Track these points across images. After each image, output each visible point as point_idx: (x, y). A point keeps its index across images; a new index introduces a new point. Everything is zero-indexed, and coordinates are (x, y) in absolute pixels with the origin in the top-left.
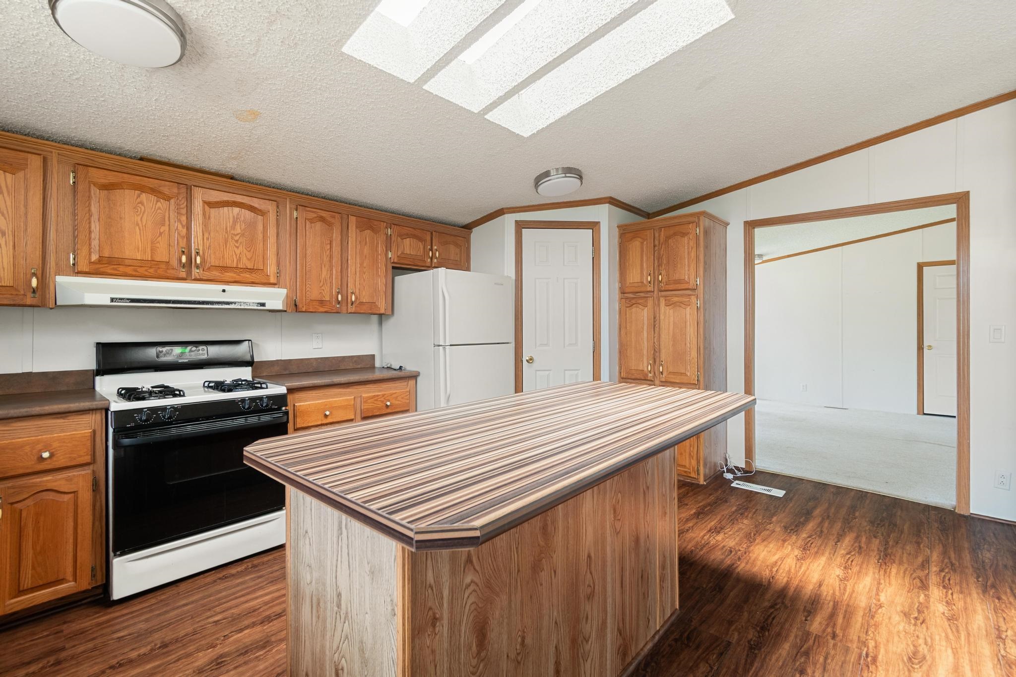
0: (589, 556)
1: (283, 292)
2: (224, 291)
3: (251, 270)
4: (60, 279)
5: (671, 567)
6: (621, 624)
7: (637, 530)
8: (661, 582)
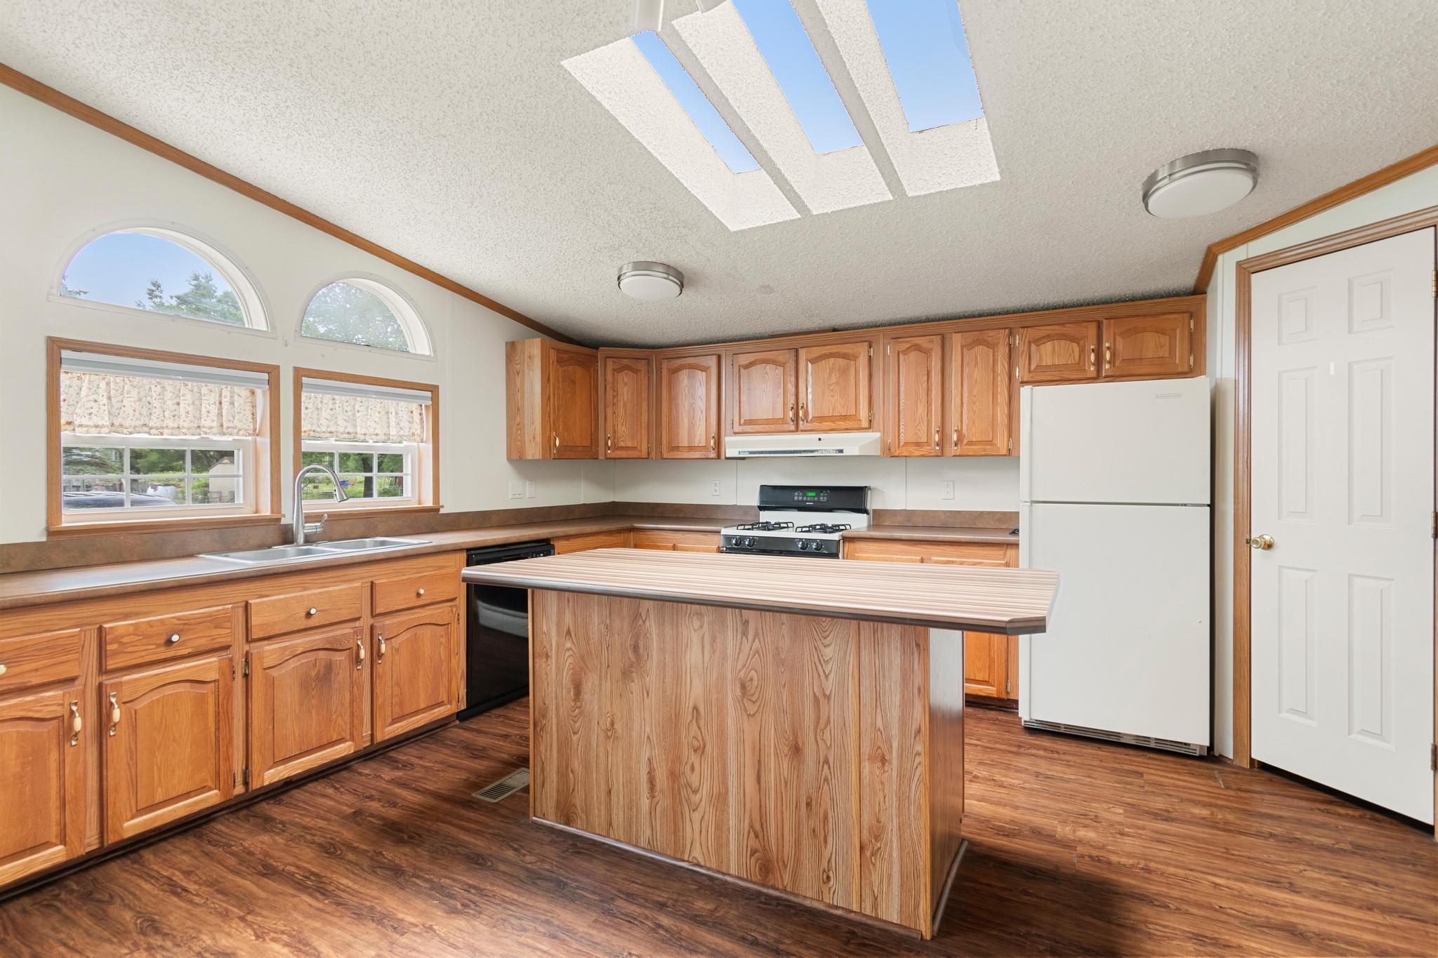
0: (696, 708)
1: (877, 435)
2: (820, 439)
3: (845, 418)
4: (727, 439)
5: (901, 849)
6: (758, 827)
7: (796, 737)
8: (868, 851)
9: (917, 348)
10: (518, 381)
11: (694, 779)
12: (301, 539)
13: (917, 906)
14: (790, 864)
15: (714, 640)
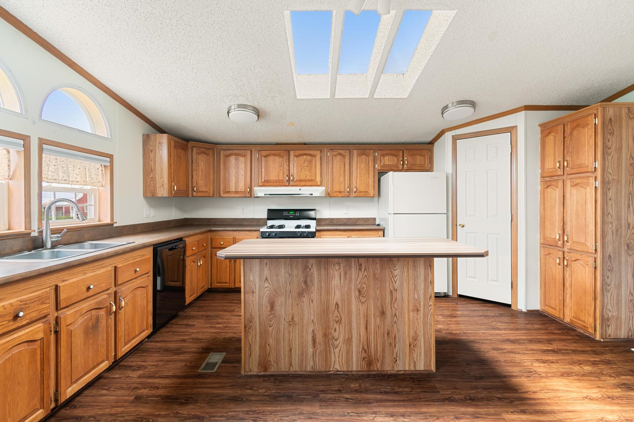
0: (337, 304)
1: (324, 188)
2: (300, 189)
3: (311, 180)
4: (255, 188)
5: (424, 342)
6: (366, 348)
7: (383, 308)
8: (412, 346)
9: (340, 154)
11: (336, 335)
12: (49, 245)
13: (430, 361)
14: (380, 359)
15: (346, 273)
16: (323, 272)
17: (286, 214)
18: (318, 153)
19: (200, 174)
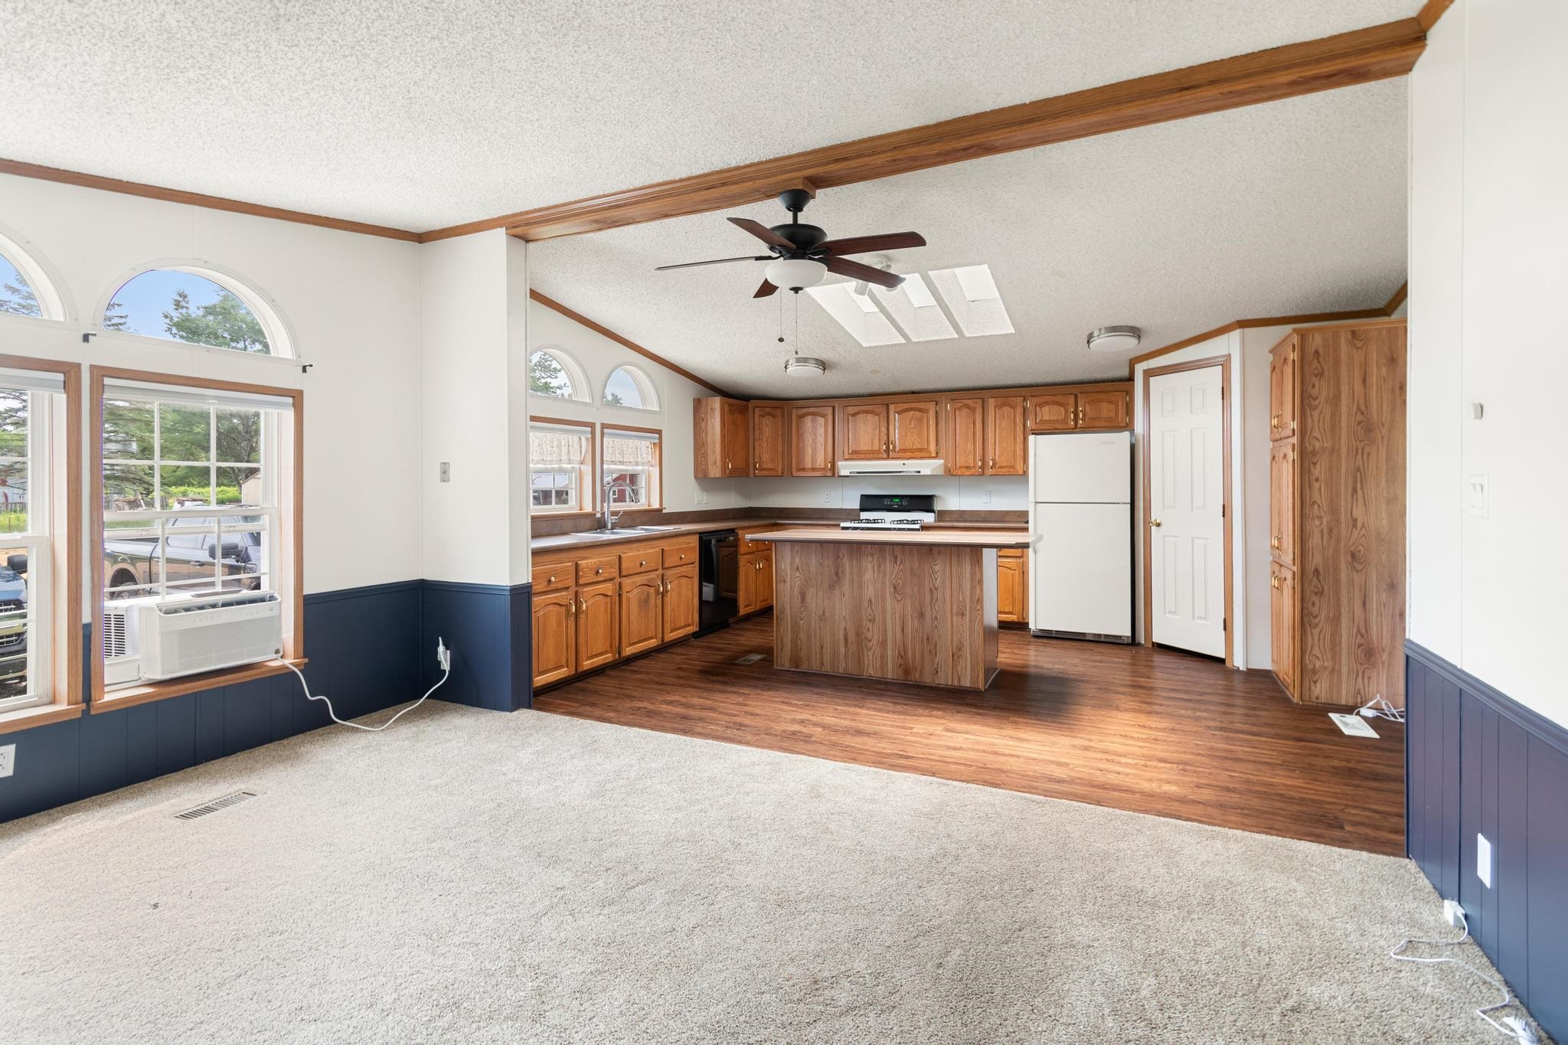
0: (870, 600)
1: (940, 462)
2: (904, 464)
3: (920, 450)
4: (840, 463)
5: (971, 654)
6: (902, 653)
7: (921, 608)
8: (956, 657)
9: (968, 407)
10: (703, 425)
11: (869, 635)
12: (609, 526)
13: (978, 677)
14: (919, 670)
15: (879, 566)
16: (855, 563)
17: (886, 502)
18: (932, 407)
19: (765, 445)
